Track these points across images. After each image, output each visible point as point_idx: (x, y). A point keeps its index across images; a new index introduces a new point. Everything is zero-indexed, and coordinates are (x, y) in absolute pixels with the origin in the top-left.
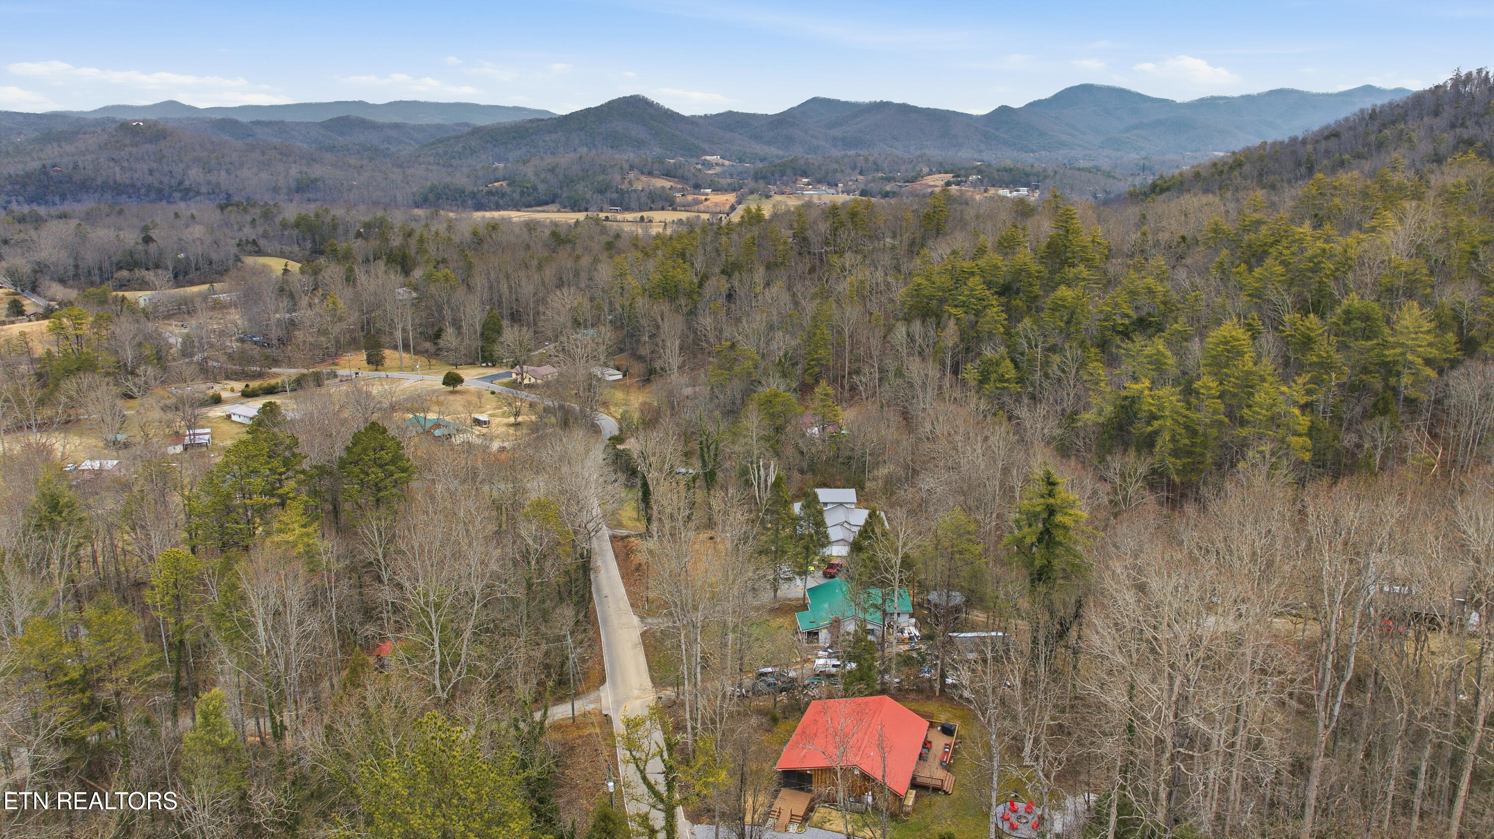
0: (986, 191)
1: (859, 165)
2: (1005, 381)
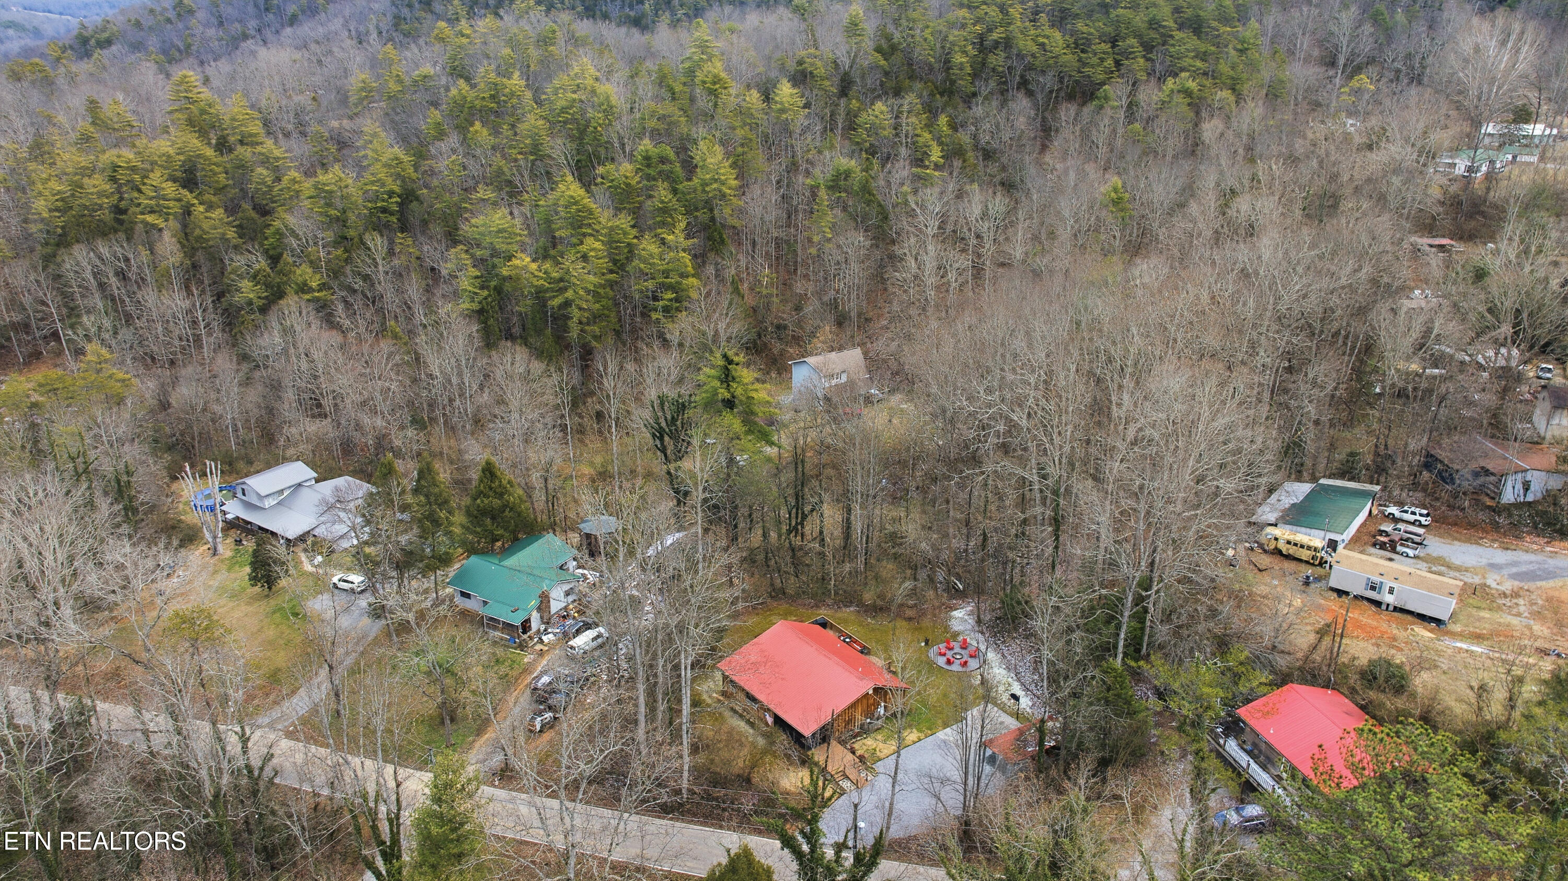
2: (311, 290)
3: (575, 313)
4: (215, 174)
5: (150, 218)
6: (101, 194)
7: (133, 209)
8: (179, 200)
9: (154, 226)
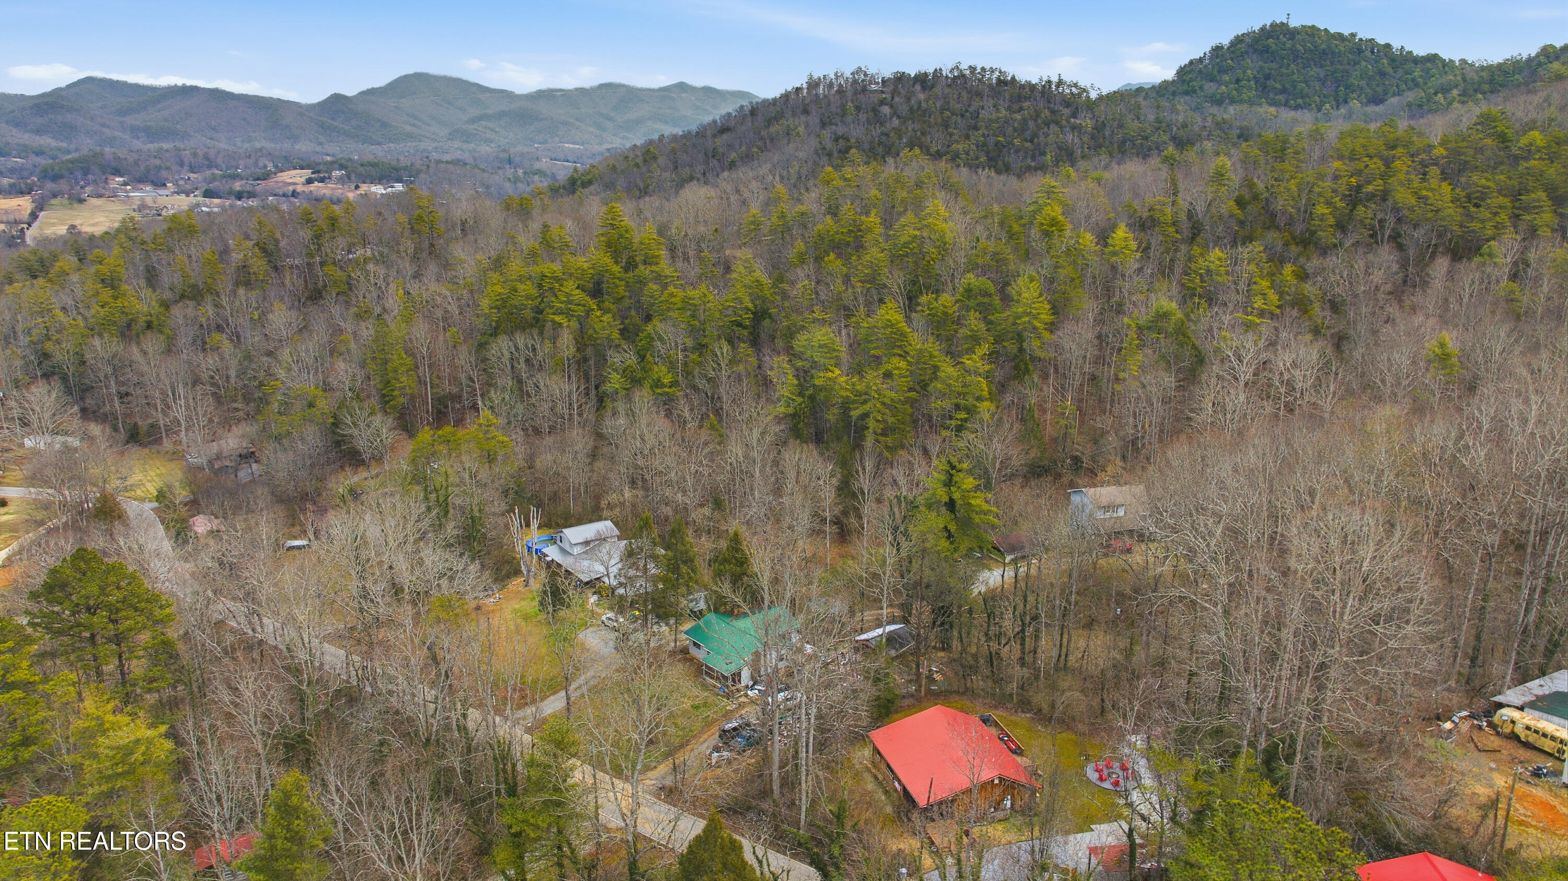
0: (357, 187)
1: (186, 161)
2: (663, 386)
3: (871, 423)
4: (617, 286)
5: (557, 318)
6: (528, 297)
7: (547, 310)
8: (584, 306)
9: (560, 324)
